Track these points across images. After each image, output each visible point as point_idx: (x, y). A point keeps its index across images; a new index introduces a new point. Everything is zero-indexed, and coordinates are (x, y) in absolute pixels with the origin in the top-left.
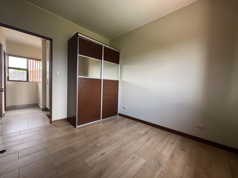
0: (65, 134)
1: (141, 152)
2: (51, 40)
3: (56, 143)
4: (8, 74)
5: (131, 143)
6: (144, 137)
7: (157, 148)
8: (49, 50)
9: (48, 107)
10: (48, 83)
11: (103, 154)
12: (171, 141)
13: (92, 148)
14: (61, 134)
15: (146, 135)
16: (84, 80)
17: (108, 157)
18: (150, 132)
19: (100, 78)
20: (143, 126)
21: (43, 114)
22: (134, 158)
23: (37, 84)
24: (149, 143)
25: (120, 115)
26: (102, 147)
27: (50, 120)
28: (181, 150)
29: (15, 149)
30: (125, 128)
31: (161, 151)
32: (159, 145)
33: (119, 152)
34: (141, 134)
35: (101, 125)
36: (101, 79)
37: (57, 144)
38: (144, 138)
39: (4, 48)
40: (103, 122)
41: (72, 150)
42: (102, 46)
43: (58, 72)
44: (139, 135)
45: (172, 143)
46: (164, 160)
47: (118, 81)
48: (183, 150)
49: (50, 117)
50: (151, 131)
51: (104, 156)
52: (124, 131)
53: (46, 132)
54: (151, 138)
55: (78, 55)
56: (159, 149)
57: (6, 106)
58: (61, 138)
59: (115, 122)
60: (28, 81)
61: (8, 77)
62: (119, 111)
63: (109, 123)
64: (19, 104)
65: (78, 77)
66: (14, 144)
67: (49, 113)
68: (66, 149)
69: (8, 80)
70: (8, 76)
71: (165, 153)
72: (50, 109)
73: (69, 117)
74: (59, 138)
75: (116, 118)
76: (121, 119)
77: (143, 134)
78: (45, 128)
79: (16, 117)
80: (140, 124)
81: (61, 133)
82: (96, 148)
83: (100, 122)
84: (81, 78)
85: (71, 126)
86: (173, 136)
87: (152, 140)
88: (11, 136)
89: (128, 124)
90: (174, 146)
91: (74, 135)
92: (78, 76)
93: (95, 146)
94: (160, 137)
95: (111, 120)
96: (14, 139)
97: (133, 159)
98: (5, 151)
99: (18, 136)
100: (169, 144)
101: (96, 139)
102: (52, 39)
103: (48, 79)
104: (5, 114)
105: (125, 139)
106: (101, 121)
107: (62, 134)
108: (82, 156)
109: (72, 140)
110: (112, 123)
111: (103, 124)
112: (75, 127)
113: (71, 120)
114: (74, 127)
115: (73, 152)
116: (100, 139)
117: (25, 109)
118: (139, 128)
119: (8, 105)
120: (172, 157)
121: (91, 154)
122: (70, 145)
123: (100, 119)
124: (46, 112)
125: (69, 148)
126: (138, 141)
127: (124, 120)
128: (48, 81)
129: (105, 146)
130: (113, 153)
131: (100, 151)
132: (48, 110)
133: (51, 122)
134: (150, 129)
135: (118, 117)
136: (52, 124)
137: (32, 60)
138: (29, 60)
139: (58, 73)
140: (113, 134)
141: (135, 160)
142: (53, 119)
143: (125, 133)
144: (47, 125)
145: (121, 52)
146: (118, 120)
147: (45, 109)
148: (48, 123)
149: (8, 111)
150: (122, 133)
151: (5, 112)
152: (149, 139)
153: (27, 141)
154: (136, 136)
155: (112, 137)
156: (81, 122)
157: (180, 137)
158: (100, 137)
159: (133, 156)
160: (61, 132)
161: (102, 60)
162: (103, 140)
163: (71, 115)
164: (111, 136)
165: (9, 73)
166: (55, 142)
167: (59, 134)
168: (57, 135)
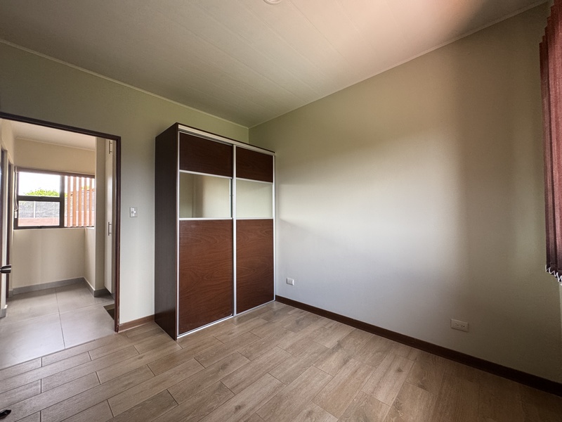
0: (150, 357)
1: (327, 396)
2: (118, 140)
3: (129, 384)
4: (16, 213)
5: (304, 375)
6: (334, 356)
7: (363, 384)
8: (113, 156)
9: (109, 288)
10: (111, 231)
11: (238, 408)
12: (397, 365)
13: (215, 392)
14: (142, 358)
15: (340, 350)
16: (193, 226)
17: (251, 413)
18: (347, 342)
19: (229, 218)
20: (333, 328)
21: (99, 306)
22: (310, 413)
23: (83, 233)
24: (345, 373)
25: (280, 299)
26: (235, 390)
27: (113, 321)
28: (420, 386)
29: (33, 406)
30: (292, 334)
31: (373, 393)
32: (368, 377)
33: (276, 402)
34: (327, 349)
35: (237, 330)
36: (232, 220)
37: (131, 386)
38: (334, 361)
39: (10, 157)
40: (240, 320)
41: (166, 400)
42: (231, 147)
43: (133, 209)
44: (323, 352)
45: (399, 371)
46: (380, 416)
47: (271, 221)
48: (422, 387)
49: (114, 312)
50: (352, 339)
51: (243, 411)
52: (288, 344)
53: (105, 354)
54: (350, 357)
55: (179, 171)
56: (368, 387)
57: (10, 290)
58: (141, 368)
59: (269, 320)
60: (62, 225)
61: (16, 221)
62: (277, 291)
63: (253, 323)
64: (39, 283)
65: (180, 221)
66: (30, 391)
67: (113, 302)
68: (152, 399)
69: (16, 227)
70: (16, 217)
71: (381, 396)
72: (114, 292)
73: (160, 311)
74: (136, 370)
75: (271, 309)
76: (280, 310)
77: (333, 349)
78: (102, 343)
79: (34, 316)
80: (325, 321)
81: (140, 356)
82: (223, 391)
83: (232, 321)
84: (185, 221)
85: (165, 336)
86: (402, 349)
87: (353, 363)
88: (21, 372)
89: (297, 322)
90: (403, 376)
91: (171, 360)
92: (179, 219)
93: (221, 385)
94: (371, 354)
95: (259, 313)
96: (30, 377)
97: (307, 416)
98: (9, 412)
99: (40, 370)
100: (392, 373)
101: (224, 367)
102: (120, 138)
103: (111, 223)
104: (7, 311)
105: (291, 365)
106: (235, 319)
107: (144, 359)
108: (190, 416)
109: (166, 373)
110: (261, 321)
111: (241, 325)
112: (174, 338)
113: (163, 321)
114: (170, 339)
115: (170, 405)
116: (231, 369)
117: (55, 295)
118: (322, 334)
119: (14, 287)
120: (397, 406)
121: (211, 410)
122: (161, 389)
123: (233, 313)
124: (105, 300)
125: (160, 395)
126: (320, 367)
127: (289, 313)
128: (111, 226)
129: (243, 386)
130: (263, 404)
131: (232, 400)
132: (109, 296)
133: (117, 328)
134: (348, 336)
135: (275, 305)
136: (120, 334)
137: (72, 178)
138: (66, 177)
139: (133, 212)
140: (263, 351)
141: (311, 419)
142: (122, 321)
143: (292, 347)
144: (108, 336)
145: (276, 154)
146: (275, 313)
147: (102, 294)
148: (108, 330)
149: (15, 302)
150: (285, 348)
151: (6, 306)
152: (345, 362)
153: (60, 383)
154: (316, 355)
155: (262, 359)
156: (188, 324)
157: (416, 352)
158: (231, 362)
159: (309, 409)
160: (141, 354)
161: (232, 176)
162: (240, 370)
163: (165, 307)
164: (258, 358)
165: (17, 211)
166: (126, 383)
167: (136, 360)
168: (131, 363)
